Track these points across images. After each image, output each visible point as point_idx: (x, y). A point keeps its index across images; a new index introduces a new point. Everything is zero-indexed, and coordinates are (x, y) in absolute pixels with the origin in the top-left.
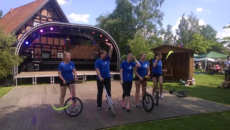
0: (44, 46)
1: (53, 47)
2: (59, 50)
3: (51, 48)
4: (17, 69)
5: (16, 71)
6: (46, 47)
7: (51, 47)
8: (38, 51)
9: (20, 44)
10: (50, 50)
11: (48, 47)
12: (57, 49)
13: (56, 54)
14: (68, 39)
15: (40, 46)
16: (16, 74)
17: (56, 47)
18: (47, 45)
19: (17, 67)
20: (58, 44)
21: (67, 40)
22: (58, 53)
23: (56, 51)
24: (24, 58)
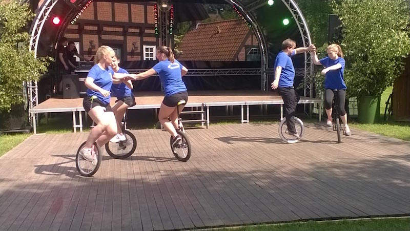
0: (105, 29)
1: (130, 30)
2: (145, 39)
3: (125, 33)
4: (36, 89)
5: (34, 95)
6: (110, 29)
7: (125, 28)
8: (91, 42)
9: (39, 26)
10: (121, 38)
11: (118, 29)
12: (141, 34)
13: (139, 51)
14: (164, 6)
15: (96, 28)
16: (34, 103)
17: (138, 31)
18: (114, 24)
19: (36, 86)
20: (143, 22)
21: (162, 8)
22: (145, 47)
23: (137, 39)
24: (48, 61)
